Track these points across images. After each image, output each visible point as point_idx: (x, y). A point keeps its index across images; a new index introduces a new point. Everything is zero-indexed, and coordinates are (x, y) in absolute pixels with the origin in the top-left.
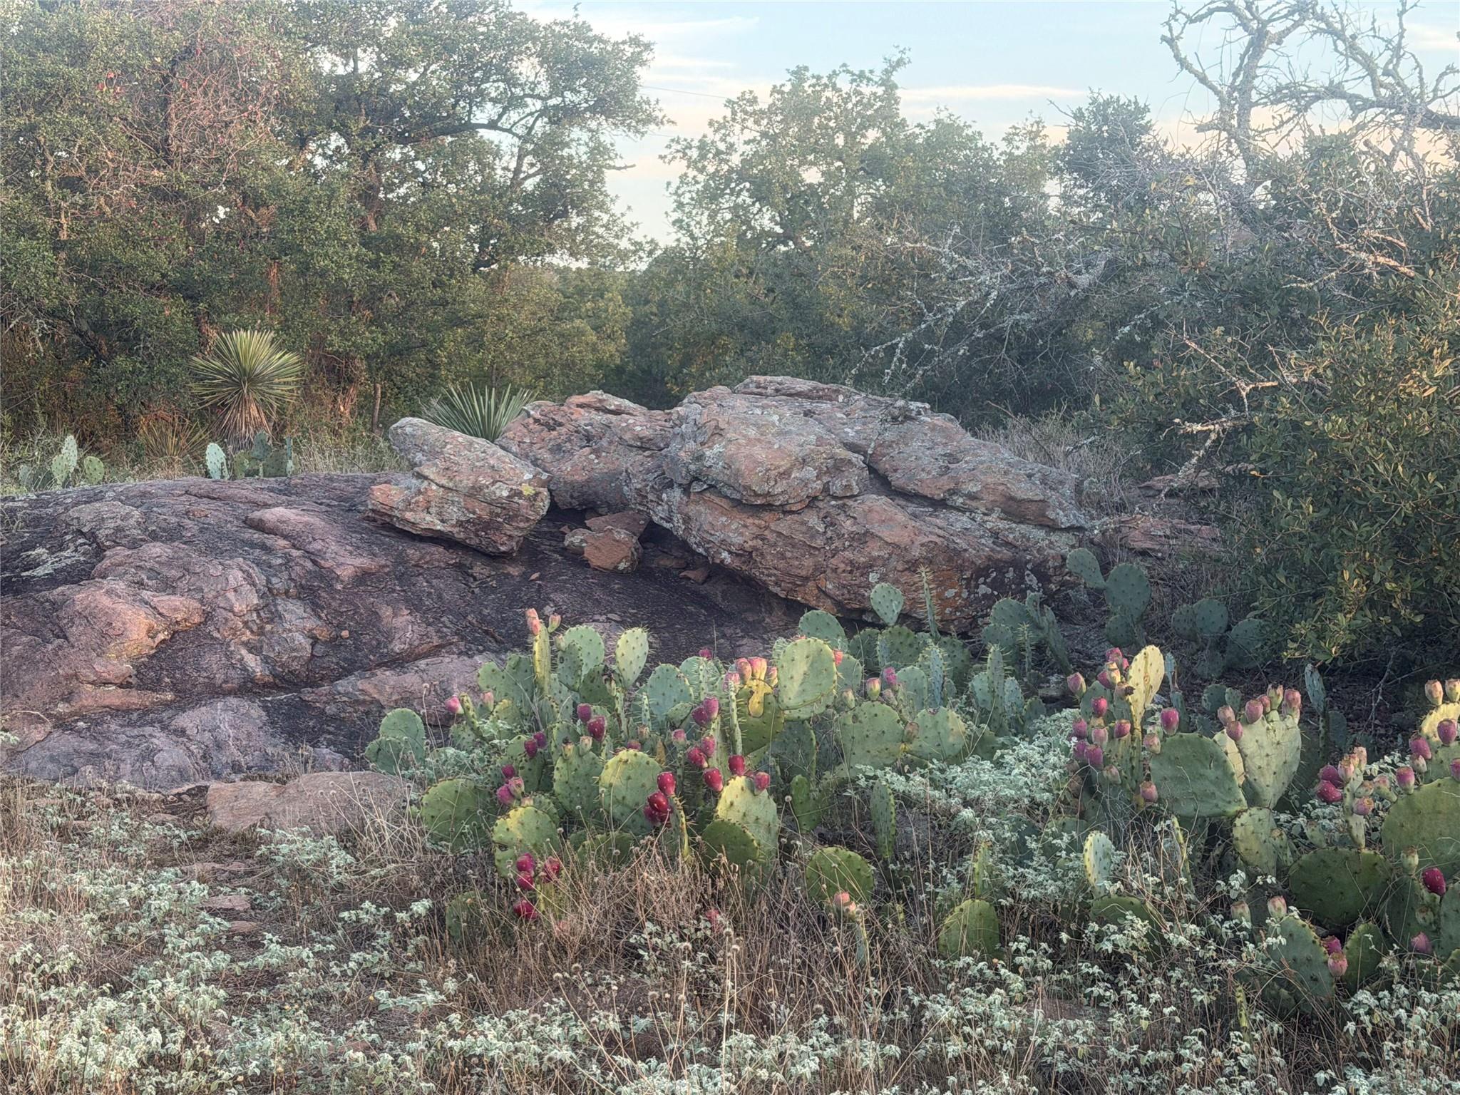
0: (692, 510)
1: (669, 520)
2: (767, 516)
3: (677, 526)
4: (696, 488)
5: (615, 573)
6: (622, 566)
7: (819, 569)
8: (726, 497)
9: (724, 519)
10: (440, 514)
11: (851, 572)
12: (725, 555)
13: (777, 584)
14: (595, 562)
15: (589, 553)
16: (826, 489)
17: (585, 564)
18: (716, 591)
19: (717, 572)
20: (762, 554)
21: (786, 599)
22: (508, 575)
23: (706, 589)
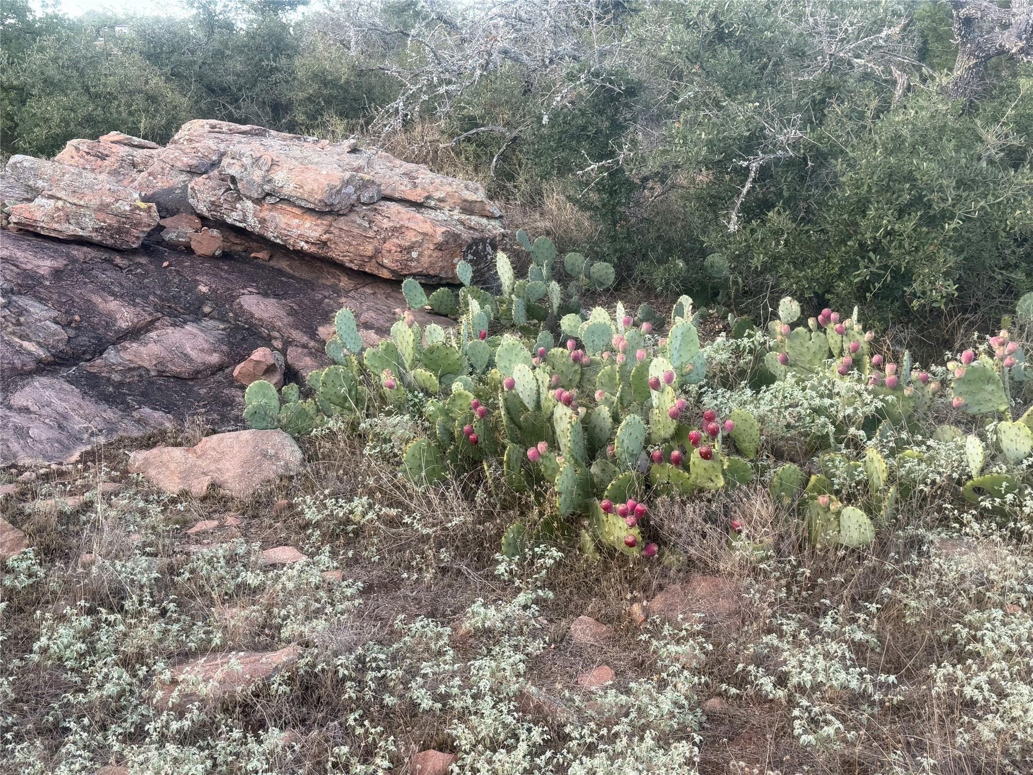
0: (267, 215)
1: (244, 220)
2: (330, 218)
3: (253, 225)
4: (269, 200)
5: (214, 256)
6: (217, 253)
7: (378, 251)
8: (299, 207)
9: (297, 221)
10: (78, 224)
11: (401, 252)
12: (303, 244)
13: (351, 261)
14: (199, 251)
15: (194, 246)
16: (359, 199)
17: (193, 253)
20: (335, 243)
21: (358, 271)
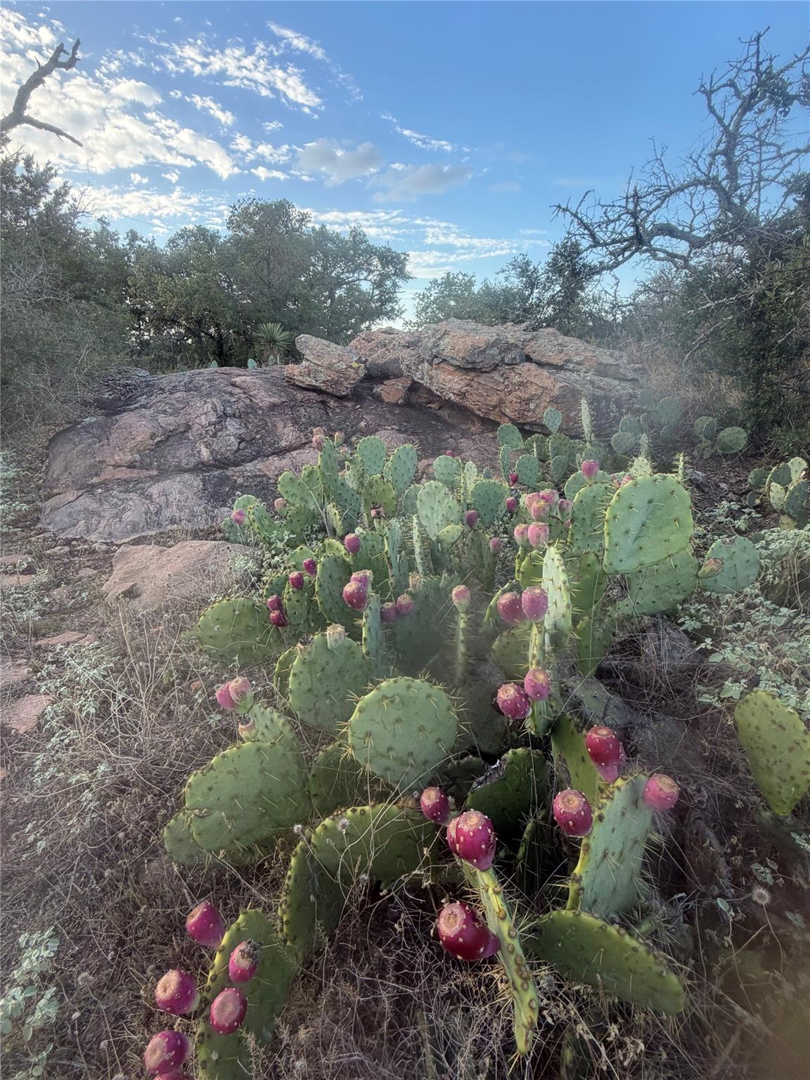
0: (433, 373)
1: (422, 379)
2: (473, 374)
3: (425, 382)
4: (436, 361)
5: (396, 405)
6: (400, 402)
7: (501, 402)
8: (452, 365)
9: (451, 376)
10: (315, 377)
11: (520, 403)
12: (451, 395)
13: (479, 410)
14: (386, 400)
15: (384, 395)
16: (503, 360)
17: (382, 401)
18: (445, 414)
19: (447, 404)
20: (471, 394)
21: (484, 418)
22: (346, 406)
23: (440, 412)
